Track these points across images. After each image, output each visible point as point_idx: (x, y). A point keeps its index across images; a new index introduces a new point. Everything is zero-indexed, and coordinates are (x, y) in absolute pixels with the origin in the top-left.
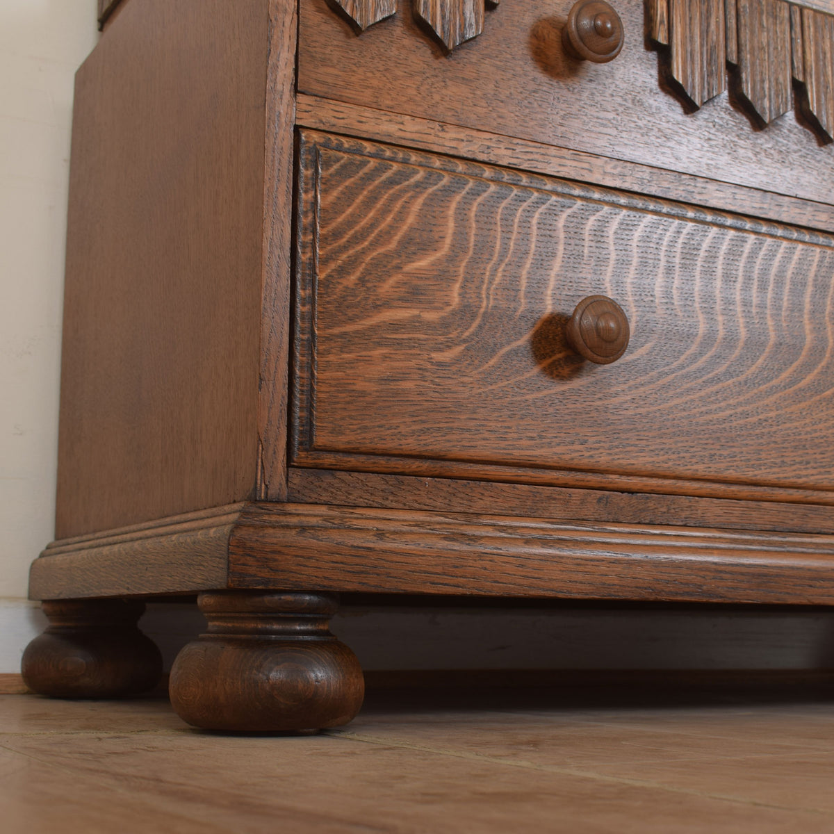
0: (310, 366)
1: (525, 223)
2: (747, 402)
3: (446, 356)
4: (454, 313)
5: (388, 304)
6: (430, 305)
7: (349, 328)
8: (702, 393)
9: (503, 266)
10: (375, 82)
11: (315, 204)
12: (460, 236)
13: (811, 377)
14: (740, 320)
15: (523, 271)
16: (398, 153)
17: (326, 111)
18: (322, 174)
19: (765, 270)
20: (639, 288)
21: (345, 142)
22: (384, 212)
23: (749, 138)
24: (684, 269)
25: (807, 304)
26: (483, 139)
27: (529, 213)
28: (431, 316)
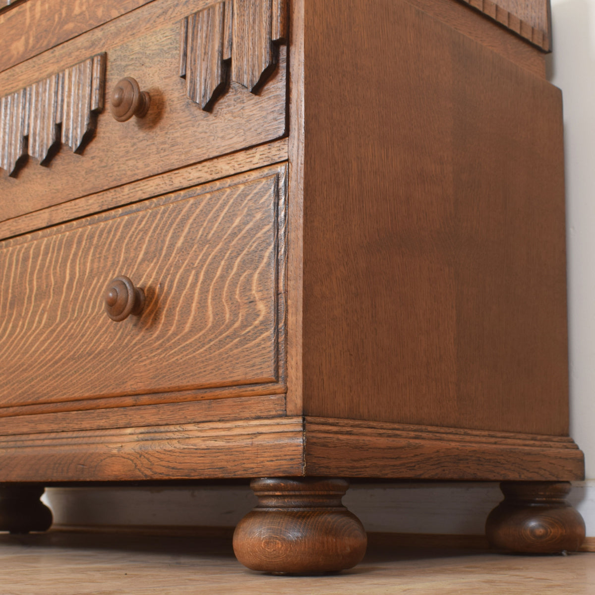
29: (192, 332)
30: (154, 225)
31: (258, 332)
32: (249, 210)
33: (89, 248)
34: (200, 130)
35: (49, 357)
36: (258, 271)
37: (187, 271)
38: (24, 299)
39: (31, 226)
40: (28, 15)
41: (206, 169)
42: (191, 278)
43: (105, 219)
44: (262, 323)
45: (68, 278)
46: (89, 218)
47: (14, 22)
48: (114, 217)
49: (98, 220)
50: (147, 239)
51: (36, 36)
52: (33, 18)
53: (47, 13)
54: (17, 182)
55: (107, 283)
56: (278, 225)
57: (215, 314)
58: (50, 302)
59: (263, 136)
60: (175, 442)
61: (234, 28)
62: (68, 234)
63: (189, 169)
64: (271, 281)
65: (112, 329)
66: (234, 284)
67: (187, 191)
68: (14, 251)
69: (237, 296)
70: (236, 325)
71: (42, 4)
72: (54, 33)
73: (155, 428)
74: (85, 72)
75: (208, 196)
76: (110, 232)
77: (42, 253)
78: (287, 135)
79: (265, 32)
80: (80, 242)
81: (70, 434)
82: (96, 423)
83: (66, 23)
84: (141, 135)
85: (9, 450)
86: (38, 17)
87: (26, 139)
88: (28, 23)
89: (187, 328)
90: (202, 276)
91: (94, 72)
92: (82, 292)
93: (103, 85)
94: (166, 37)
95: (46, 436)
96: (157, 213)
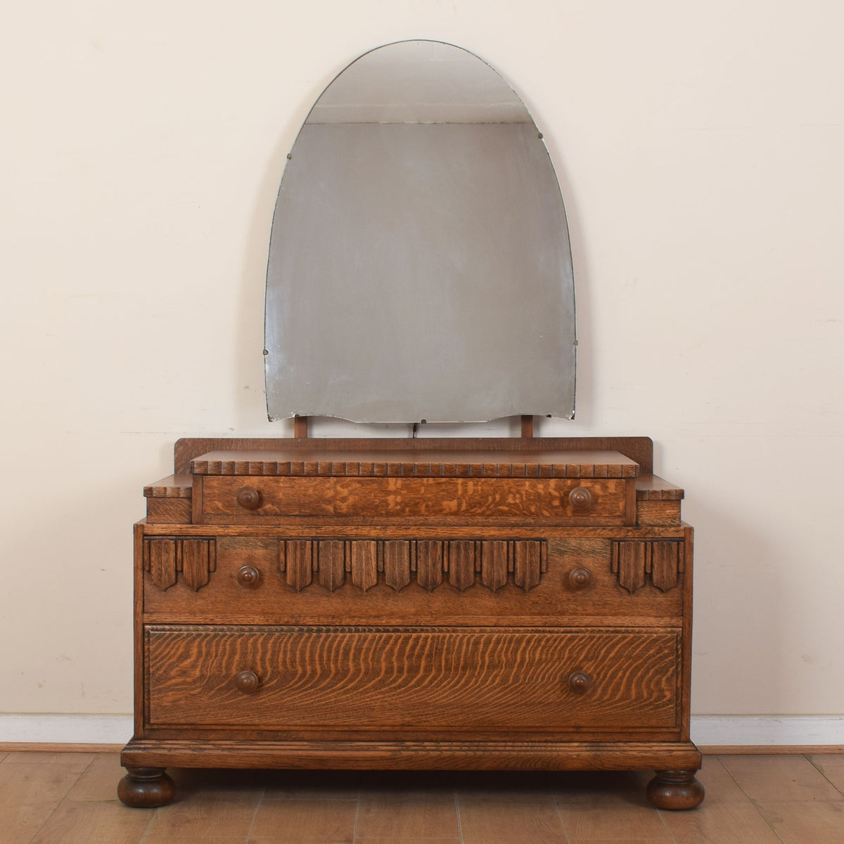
0: (149, 699)
1: (224, 645)
2: (320, 696)
3: (196, 692)
4: (198, 678)
5: (173, 678)
6: (189, 676)
7: (160, 687)
8: (300, 695)
9: (216, 660)
10: (171, 605)
11: (149, 649)
12: (200, 652)
13: (352, 684)
14: (318, 667)
15: (224, 661)
16: (178, 627)
17: (154, 617)
18: (151, 639)
19: (330, 646)
20: (272, 660)
21: (159, 627)
22: (172, 649)
23: (327, 596)
24: (291, 651)
25: (351, 657)
26: (210, 616)
27: (226, 641)
28: (189, 680)
29: (621, 699)
30: (592, 643)
31: (664, 705)
32: (660, 647)
33: (537, 647)
34: (625, 600)
35: (504, 701)
36: (666, 677)
37: (617, 671)
38: (476, 666)
39: (478, 623)
40: (460, 487)
41: (627, 621)
42: (620, 674)
43: (550, 632)
44: (668, 700)
45: (518, 660)
46: (533, 628)
47: (444, 487)
48: (557, 632)
49: (544, 632)
50: (586, 649)
51: (470, 505)
52: (465, 491)
53: (480, 492)
54: (465, 595)
55: (554, 667)
56: (677, 657)
57: (637, 693)
58: (502, 671)
59: (669, 614)
60: (618, 753)
61: (654, 559)
62: (517, 635)
63: (615, 618)
64: (674, 683)
65: (558, 692)
66: (650, 681)
67: (614, 629)
68: (464, 636)
69: (652, 687)
70: (651, 700)
71: (475, 485)
72: (488, 508)
73: (595, 744)
74: (535, 548)
75: (632, 635)
76: (555, 640)
77: (493, 642)
78: (682, 616)
79: (674, 566)
80: (529, 642)
81: (525, 744)
82: (543, 739)
83: (500, 505)
84: (580, 593)
85: (477, 753)
86: (470, 492)
87: (478, 573)
88: (460, 492)
89: (617, 698)
90: (627, 674)
91: (542, 550)
92: (532, 670)
93: (547, 558)
94: (598, 545)
95: (503, 744)
96: (594, 637)
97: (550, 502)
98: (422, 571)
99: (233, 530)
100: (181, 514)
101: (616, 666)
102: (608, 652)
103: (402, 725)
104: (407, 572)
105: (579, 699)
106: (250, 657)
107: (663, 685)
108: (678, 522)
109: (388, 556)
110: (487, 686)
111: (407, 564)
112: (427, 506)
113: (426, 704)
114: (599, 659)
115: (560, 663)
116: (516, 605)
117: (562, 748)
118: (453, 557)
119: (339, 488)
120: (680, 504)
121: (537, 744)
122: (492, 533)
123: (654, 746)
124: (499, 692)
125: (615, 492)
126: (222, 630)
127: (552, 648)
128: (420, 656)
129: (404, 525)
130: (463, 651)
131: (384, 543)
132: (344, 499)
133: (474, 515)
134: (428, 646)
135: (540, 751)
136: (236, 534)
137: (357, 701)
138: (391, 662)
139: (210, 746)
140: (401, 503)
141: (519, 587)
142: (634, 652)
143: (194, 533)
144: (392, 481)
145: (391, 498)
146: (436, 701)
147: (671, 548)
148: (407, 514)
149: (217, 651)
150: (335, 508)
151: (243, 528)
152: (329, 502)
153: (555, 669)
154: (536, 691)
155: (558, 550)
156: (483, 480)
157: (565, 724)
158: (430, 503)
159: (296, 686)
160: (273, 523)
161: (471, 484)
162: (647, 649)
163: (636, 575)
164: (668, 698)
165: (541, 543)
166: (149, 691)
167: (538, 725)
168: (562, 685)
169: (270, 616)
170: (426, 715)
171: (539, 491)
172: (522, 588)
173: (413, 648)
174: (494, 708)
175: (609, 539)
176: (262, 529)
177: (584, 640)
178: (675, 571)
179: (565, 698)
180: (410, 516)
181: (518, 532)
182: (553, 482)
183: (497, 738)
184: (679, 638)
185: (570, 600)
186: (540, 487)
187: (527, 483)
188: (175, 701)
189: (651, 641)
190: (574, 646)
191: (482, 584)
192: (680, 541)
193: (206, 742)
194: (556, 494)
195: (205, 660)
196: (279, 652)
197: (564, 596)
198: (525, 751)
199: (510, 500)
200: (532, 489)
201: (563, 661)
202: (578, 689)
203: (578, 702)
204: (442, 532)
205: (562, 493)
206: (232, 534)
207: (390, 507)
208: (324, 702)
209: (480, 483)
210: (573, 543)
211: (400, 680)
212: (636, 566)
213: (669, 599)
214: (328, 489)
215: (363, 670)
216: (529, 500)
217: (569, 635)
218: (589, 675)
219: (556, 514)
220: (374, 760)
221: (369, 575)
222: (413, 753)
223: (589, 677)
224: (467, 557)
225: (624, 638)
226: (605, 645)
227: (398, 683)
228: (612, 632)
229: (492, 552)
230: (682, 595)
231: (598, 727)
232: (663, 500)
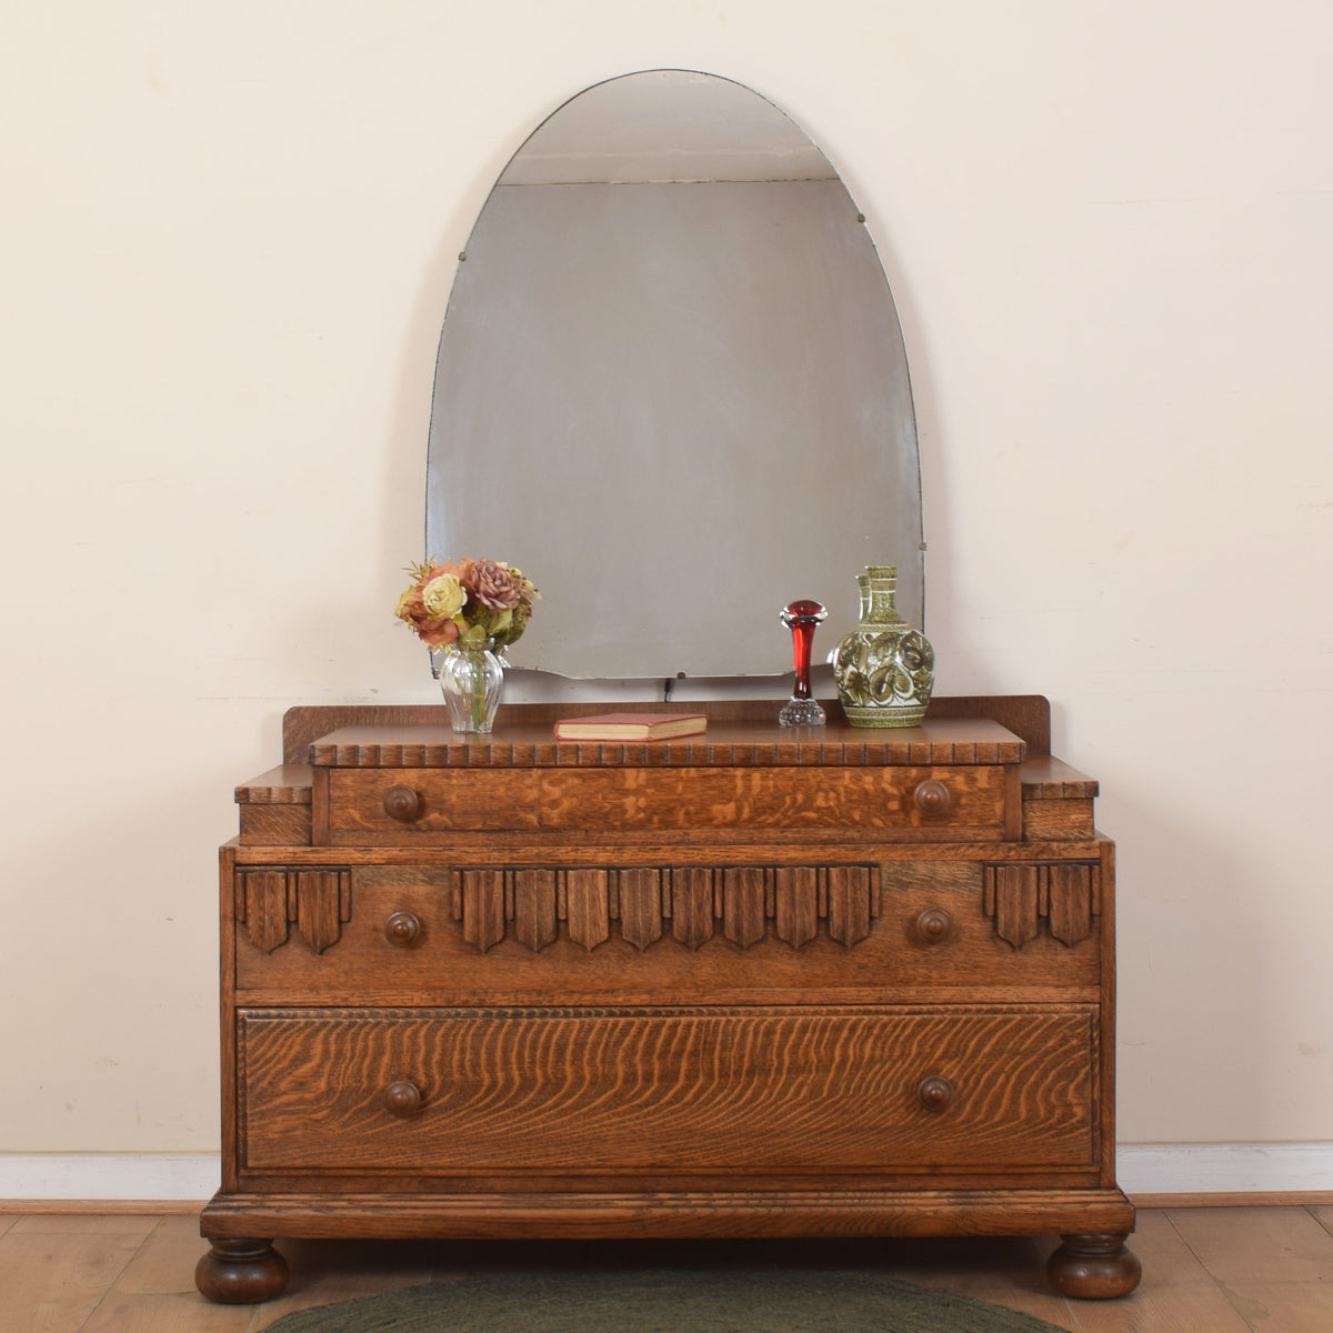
0: (245, 1128)
1: (365, 1039)
2: (520, 1121)
3: (319, 1115)
4: (322, 1093)
5: (285, 1093)
6: (309, 1091)
7: (264, 1108)
8: (487, 1119)
9: (352, 1064)
10: (279, 977)
11: (244, 1047)
12: (326, 1052)
13: (571, 1101)
14: (516, 1074)
15: (365, 1066)
16: (291, 1012)
17: (252, 997)
18: (248, 1032)
19: (535, 1041)
20: (441, 1064)
21: (261, 1012)
22: (282, 1046)
23: (529, 959)
24: (473, 1048)
25: (568, 1056)
26: (343, 994)
27: (368, 1034)
28: (309, 1096)
29: (1003, 1121)
30: (955, 1030)
31: (1074, 1128)
32: (1065, 1035)
33: (867, 1037)
34: (1008, 960)
35: (814, 1126)
36: (1074, 1083)
37: (996, 1074)
38: (770, 1070)
39: (771, 1001)
40: (739, 782)
41: (1011, 993)
42: (1001, 1079)
43: (886, 1013)
44: (1078, 1122)
45: (837, 1059)
46: (860, 1007)
47: (714, 782)
48: (899, 1013)
49: (877, 1012)
50: (946, 1040)
51: (756, 810)
52: (748, 788)
53: (771, 790)
54: (750, 954)
55: (894, 1070)
56: (1093, 1051)
57: (1029, 1111)
58: (812, 1077)
59: (1078, 981)
60: (1000, 1207)
61: (1052, 893)
62: (834, 1018)
63: (992, 989)
64: (1087, 1093)
65: (902, 1110)
66: (1049, 1090)
67: (990, 1006)
68: (749, 1022)
69: (1053, 1099)
70: (1051, 1121)
71: (764, 778)
72: (784, 814)
73: (963, 1193)
74: (860, 878)
75: (1019, 1017)
76: (896, 1026)
77: (795, 1030)
78: (1099, 984)
79: (1085, 906)
80: (853, 1029)
81: (850, 1194)
82: (880, 1186)
83: (804, 811)
84: (934, 949)
85: (773, 1210)
86: (756, 790)
87: (770, 920)
88: (739, 791)
89: (997, 1118)
90: (1013, 1079)
91: (873, 882)
92: (859, 1075)
93: (881, 894)
94: (962, 871)
95: (815, 1195)
96: (957, 1021)
97: (884, 805)
98: (680, 918)
99: (378, 855)
100: (295, 831)
101: (993, 1067)
102: (981, 1044)
103: (652, 1166)
104: (656, 920)
105: (937, 1121)
106: (406, 1059)
107: (1071, 1096)
108: (1090, 834)
109: (625, 894)
110: (787, 1102)
111: (656, 906)
112: (687, 813)
113: (690, 1131)
114: (967, 1055)
115: (903, 1063)
116: (831, 971)
117: (909, 1201)
118: (730, 895)
119: (546, 786)
120: (1092, 805)
121: (869, 1194)
122: (792, 854)
123: (1058, 1195)
124: (806, 1111)
125: (987, 786)
126: (361, 1016)
127: (892, 1038)
128: (678, 1054)
129: (651, 844)
130: (749, 1045)
131: (619, 874)
132: (554, 804)
133: (763, 827)
134: (691, 1039)
135: (874, 1205)
136: (383, 862)
137: (578, 1127)
138: (633, 1065)
139: (344, 1203)
140: (646, 808)
141: (836, 941)
142: (1023, 1043)
143: (315, 861)
144: (630, 773)
145: (629, 801)
146: (706, 1126)
147: (1080, 875)
148: (655, 826)
149: (353, 1050)
150: (540, 818)
151: (395, 852)
152: (531, 808)
153: (896, 1072)
154: (867, 1109)
155: (898, 881)
156: (776, 770)
157: (914, 1162)
158: (692, 808)
159: (481, 1104)
160: (442, 843)
161: (756, 776)
162: (1044, 1038)
163: (1024, 920)
164: (1078, 1118)
165: (870, 870)
166: (245, 1115)
167: (870, 1163)
168: (907, 1099)
169: (439, 992)
170: (690, 1148)
171: (867, 786)
172: (841, 942)
173: (668, 1042)
174: (798, 1136)
175: (981, 861)
176: (423, 852)
177: (941, 1026)
178: (1086, 913)
179: (914, 1119)
180: (660, 829)
181: (833, 854)
182: (888, 773)
183: (804, 1186)
184: (1094, 1021)
185: (917, 961)
186: (868, 780)
187: (847, 774)
188: (288, 1131)
189: (1051, 1025)
190: (926, 1035)
191: (776, 937)
192: (1092, 863)
193: (337, 1197)
194: (893, 790)
195: (335, 1064)
196: (453, 1049)
197: (909, 954)
198: (850, 1206)
199: (820, 802)
200: (854, 783)
201: (908, 1061)
202: (933, 1105)
203: (933, 1126)
204: (711, 855)
205: (903, 790)
206: (377, 862)
207: (628, 816)
208: (526, 1130)
209: (771, 776)
210: (922, 869)
211: (648, 1093)
212: (1024, 904)
213: (1077, 957)
214: (530, 787)
215: (588, 1078)
216: (850, 801)
217: (918, 1017)
218: (952, 1081)
219: (895, 823)
220: (606, 1223)
221: (595, 924)
222: (670, 1211)
223: (951, 1085)
224: (752, 894)
225: (1006, 1022)
226: (976, 1033)
227: (643, 1098)
228: (987, 1012)
229: (792, 886)
230: (1099, 951)
231: (967, 1166)
232: (1065, 799)
